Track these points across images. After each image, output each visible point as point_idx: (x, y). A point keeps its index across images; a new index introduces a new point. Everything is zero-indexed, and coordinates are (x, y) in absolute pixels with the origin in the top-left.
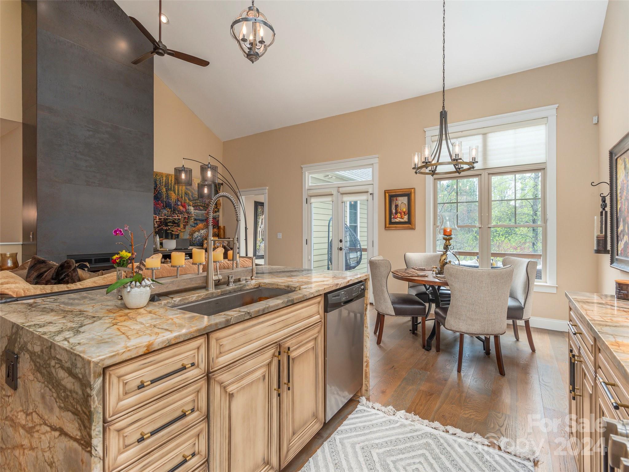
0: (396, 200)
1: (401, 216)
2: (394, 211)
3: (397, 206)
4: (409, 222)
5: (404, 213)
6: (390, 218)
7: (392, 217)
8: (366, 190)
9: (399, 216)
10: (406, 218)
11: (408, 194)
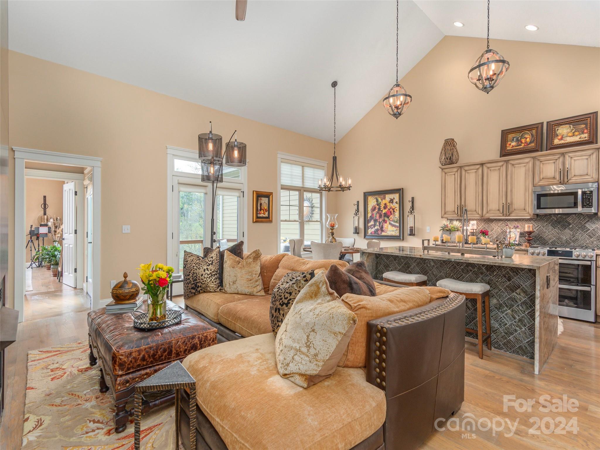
0: (261, 200)
1: (264, 213)
2: (259, 208)
3: (261, 204)
4: (268, 217)
5: (266, 210)
6: (257, 214)
7: (258, 212)
8: (239, 188)
9: (262, 213)
10: (266, 215)
11: (268, 196)
